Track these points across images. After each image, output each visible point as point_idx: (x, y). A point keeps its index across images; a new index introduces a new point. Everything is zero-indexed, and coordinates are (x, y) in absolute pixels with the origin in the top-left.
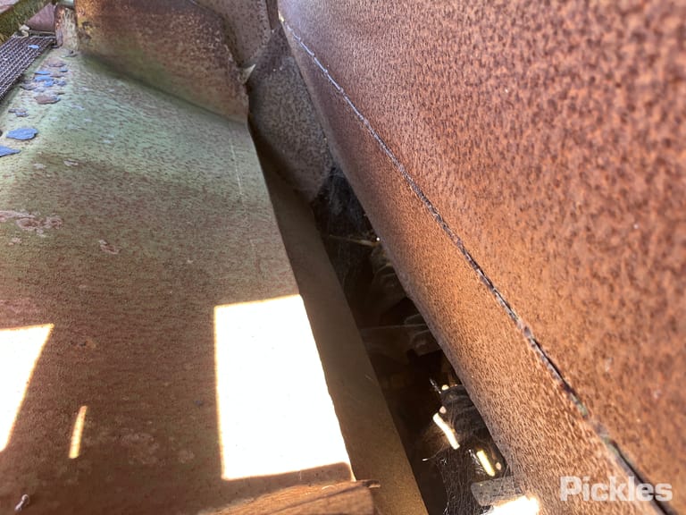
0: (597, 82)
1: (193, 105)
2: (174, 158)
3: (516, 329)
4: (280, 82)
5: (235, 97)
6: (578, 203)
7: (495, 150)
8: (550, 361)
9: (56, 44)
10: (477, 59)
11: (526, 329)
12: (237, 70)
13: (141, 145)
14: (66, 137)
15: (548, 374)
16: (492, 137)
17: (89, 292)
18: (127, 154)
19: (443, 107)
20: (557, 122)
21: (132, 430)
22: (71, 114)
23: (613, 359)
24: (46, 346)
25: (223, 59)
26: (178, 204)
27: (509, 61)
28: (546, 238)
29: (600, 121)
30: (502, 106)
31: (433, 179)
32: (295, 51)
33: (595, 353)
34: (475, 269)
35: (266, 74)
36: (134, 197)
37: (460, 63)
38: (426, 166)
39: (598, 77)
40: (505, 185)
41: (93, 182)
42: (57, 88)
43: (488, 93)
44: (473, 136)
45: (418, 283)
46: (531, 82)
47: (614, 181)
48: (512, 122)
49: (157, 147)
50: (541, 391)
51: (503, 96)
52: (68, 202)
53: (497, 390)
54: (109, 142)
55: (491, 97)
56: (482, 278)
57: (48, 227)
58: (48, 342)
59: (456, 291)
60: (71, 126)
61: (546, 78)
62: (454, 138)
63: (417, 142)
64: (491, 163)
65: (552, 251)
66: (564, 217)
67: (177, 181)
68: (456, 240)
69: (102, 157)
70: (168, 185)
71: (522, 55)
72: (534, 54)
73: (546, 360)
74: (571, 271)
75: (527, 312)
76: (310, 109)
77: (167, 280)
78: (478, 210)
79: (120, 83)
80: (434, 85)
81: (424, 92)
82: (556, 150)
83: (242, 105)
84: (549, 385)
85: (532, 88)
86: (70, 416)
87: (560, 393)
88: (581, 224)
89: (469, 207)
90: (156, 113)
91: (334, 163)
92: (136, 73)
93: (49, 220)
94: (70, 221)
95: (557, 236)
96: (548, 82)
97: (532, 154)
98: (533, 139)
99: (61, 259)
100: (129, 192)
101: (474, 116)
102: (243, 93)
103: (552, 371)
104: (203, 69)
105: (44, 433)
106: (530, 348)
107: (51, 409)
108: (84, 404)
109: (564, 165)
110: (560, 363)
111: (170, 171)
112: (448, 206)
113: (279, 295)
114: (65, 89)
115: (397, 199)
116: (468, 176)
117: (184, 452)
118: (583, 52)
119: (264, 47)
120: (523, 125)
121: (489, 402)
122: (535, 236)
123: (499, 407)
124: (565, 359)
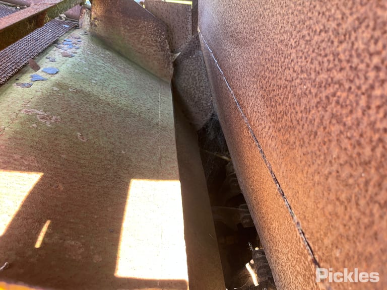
0: (352, 90)
1: (143, 68)
2: (126, 95)
3: (293, 222)
4: (192, 63)
5: (167, 68)
6: (334, 156)
7: (295, 118)
8: (308, 244)
9: (78, 27)
10: (292, 67)
11: (298, 223)
12: (170, 54)
13: (111, 86)
14: (73, 76)
15: (306, 252)
16: (294, 112)
17: (66, 160)
18: (102, 90)
19: (272, 90)
20: (329, 108)
21: (72, 238)
22: (78, 64)
23: (341, 250)
24: (37, 184)
25: (164, 47)
26: (124, 120)
27: (309, 71)
28: (315, 173)
29: (351, 112)
30: (302, 94)
31: (261, 129)
32: (203, 48)
33: (332, 244)
34: (276, 183)
35: (186, 59)
36: (101, 113)
37: (284, 68)
38: (259, 121)
39: (353, 87)
40: (297, 139)
41: (82, 101)
42: (74, 50)
43: (295, 86)
44: (285, 109)
45: (247, 186)
46: (318, 85)
47: (354, 147)
48: (306, 105)
49: (119, 88)
50: (302, 261)
51: (303, 90)
52: (66, 110)
53: (280, 256)
54: (94, 82)
55: (296, 89)
56: (279, 189)
57: (53, 121)
58: (39, 182)
59: (265, 194)
60: (77, 70)
61: (326, 83)
62: (275, 108)
63: (256, 107)
64: (292, 126)
65: (317, 181)
66: (326, 162)
67: (126, 108)
68: (268, 165)
69: (89, 89)
70: (121, 109)
71: (315, 69)
72: (322, 70)
73: (306, 243)
74: (326, 194)
75: (299, 213)
76: (206, 80)
77: (109, 160)
78: (282, 150)
79: (107, 52)
80: (269, 78)
81: (263, 81)
82: (326, 124)
83: (169, 72)
84: (306, 258)
85: (318, 87)
86: (40, 224)
87: (311, 264)
88: (335, 168)
89: (277, 148)
90: (123, 70)
91: (214, 112)
92: (117, 48)
93: (54, 118)
94: (65, 120)
95: (320, 172)
96: (327, 86)
97: (314, 124)
98: (315, 116)
99: (56, 139)
100: (99, 110)
101: (287, 98)
102: (171, 67)
103: (308, 250)
104: (152, 51)
105: (25, 231)
106: (298, 235)
107: (32, 218)
108: (49, 219)
109: (329, 133)
110: (313, 246)
111: (124, 102)
112: (266, 145)
113: (168, 179)
114: (78, 51)
115: (242, 136)
116: (279, 131)
117: (97, 256)
118: (347, 72)
119: (187, 44)
120: (311, 107)
121: (276, 262)
122: (309, 171)
123: (280, 266)
124: (316, 244)
